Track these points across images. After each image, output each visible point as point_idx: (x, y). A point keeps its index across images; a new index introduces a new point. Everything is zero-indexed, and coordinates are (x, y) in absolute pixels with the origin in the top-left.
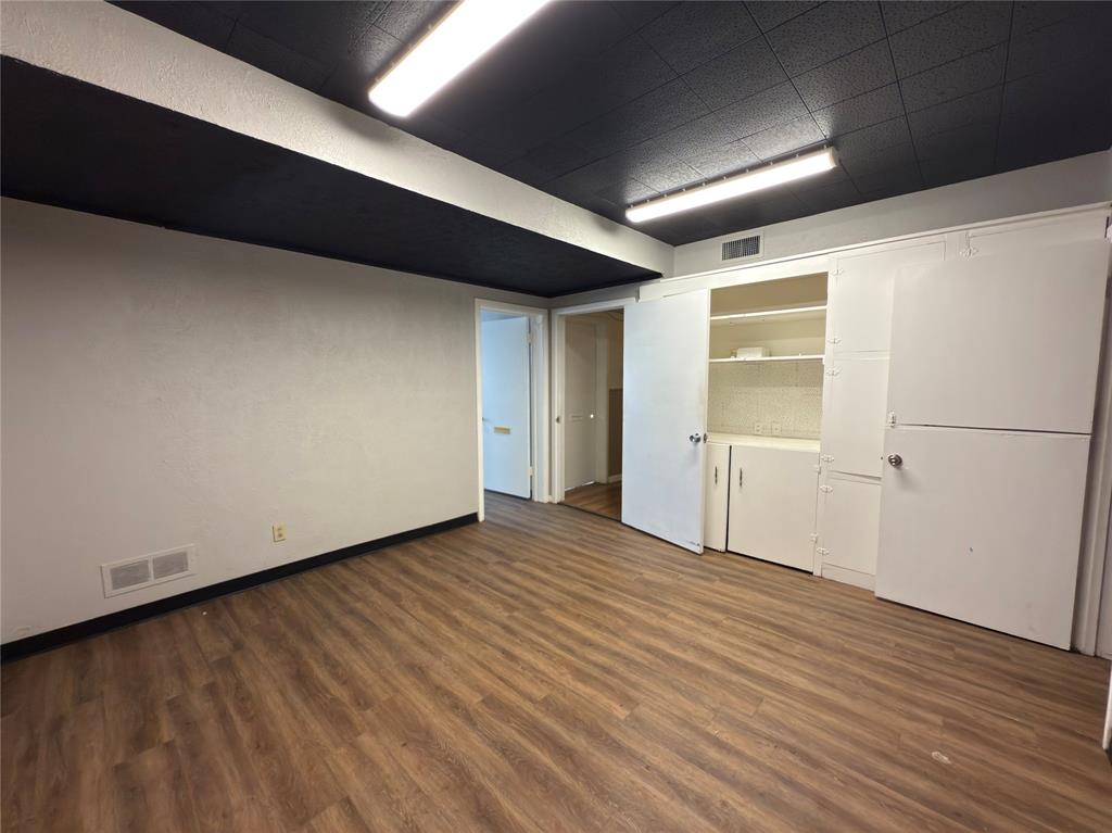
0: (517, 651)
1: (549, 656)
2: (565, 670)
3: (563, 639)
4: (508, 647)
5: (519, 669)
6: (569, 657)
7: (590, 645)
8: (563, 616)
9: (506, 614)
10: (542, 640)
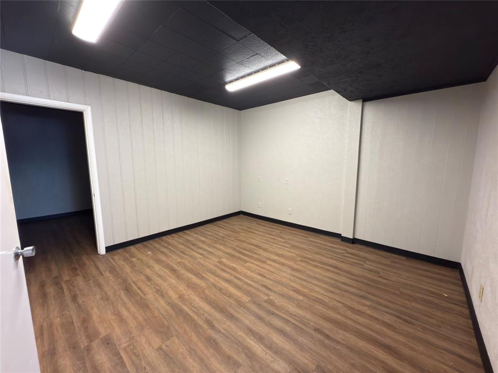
0: (259, 277)
1: (246, 276)
2: (240, 271)
3: (239, 283)
4: (265, 280)
5: (257, 271)
6: (238, 275)
7: (227, 280)
8: (238, 296)
9: (271, 297)
10: (249, 282)
